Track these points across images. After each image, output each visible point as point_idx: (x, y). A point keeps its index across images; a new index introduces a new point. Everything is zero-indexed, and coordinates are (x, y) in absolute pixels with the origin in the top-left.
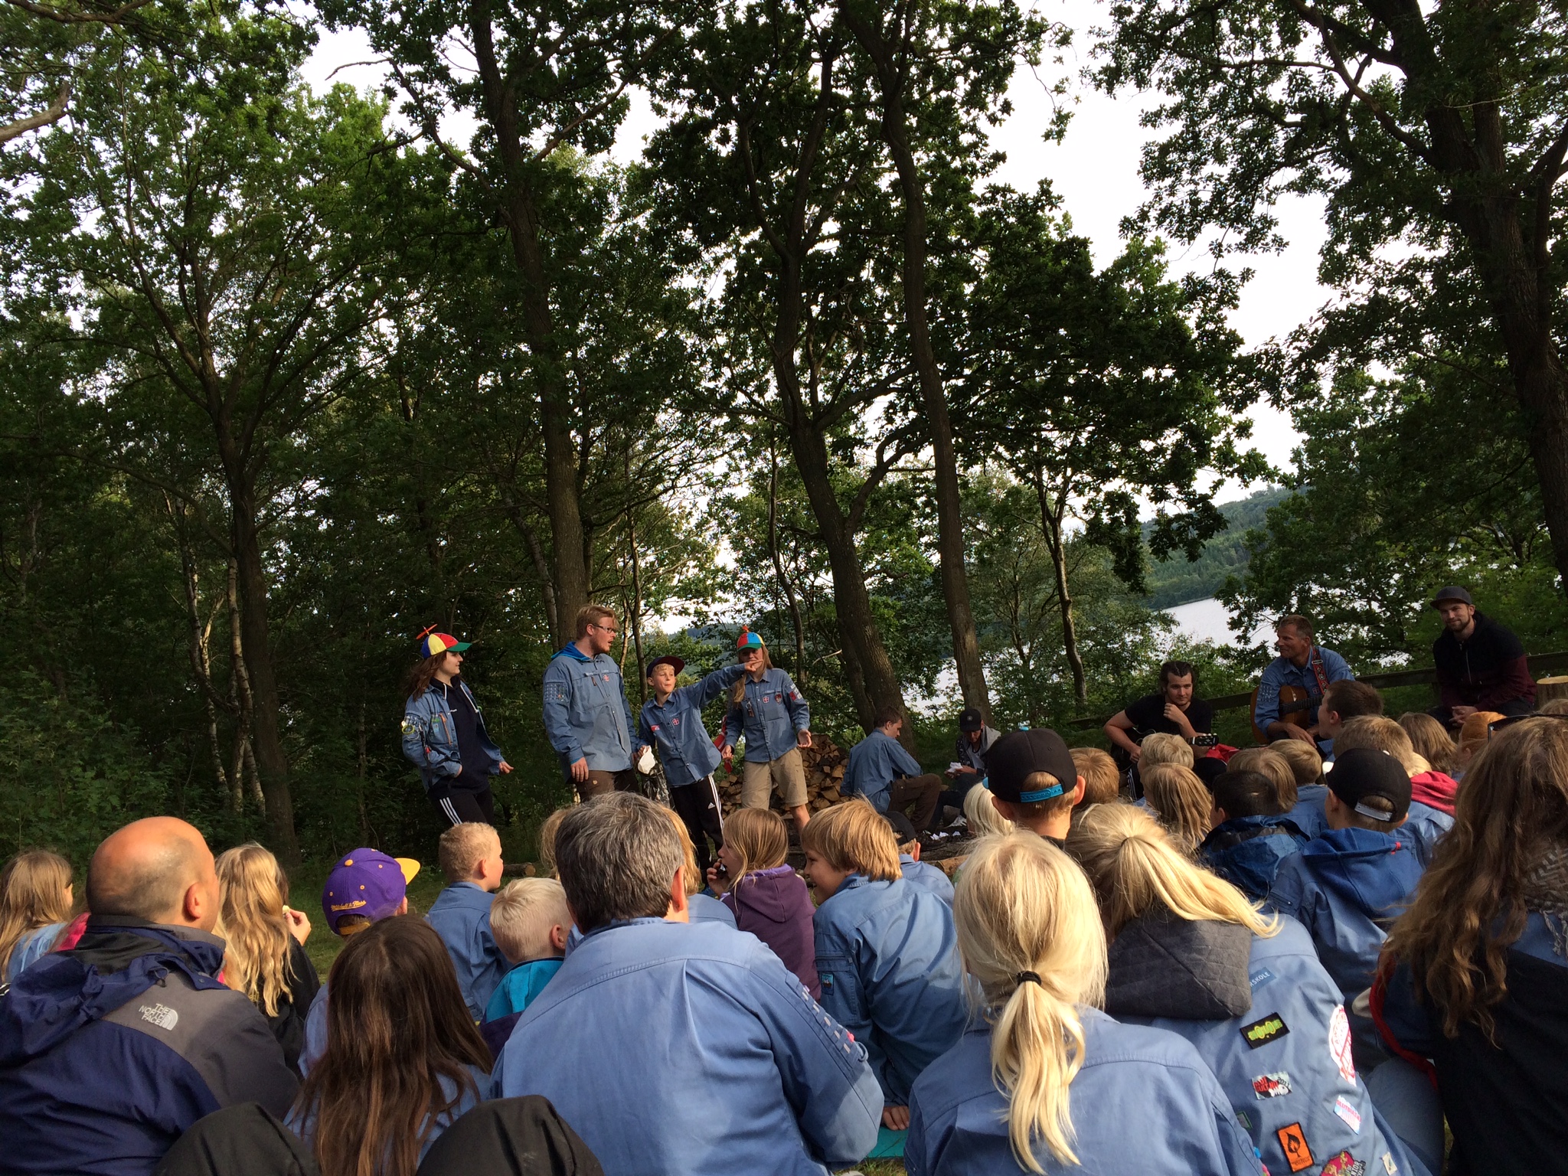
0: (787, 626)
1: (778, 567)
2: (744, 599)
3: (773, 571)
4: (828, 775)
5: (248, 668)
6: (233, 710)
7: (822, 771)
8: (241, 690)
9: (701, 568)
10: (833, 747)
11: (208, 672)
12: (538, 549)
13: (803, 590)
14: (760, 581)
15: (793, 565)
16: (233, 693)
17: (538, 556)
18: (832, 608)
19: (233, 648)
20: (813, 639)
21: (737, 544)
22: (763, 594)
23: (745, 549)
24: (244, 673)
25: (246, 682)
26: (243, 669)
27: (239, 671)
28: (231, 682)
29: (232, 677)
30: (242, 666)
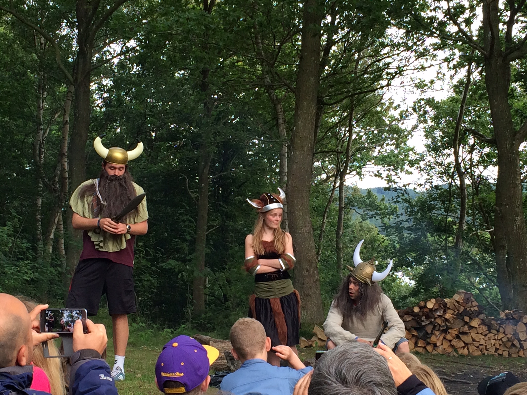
0: (455, 202)
1: (457, 156)
2: (426, 176)
3: (452, 159)
4: (466, 323)
7: (463, 319)
9: (397, 146)
10: (475, 303)
11: (43, 162)
12: (281, 115)
13: (472, 176)
14: (441, 164)
15: (469, 157)
16: (57, 179)
17: (280, 121)
18: (493, 196)
20: (473, 215)
21: (429, 133)
22: (441, 174)
23: (434, 138)
25: (67, 173)
26: (66, 164)
27: (64, 165)
28: (56, 171)
29: (58, 168)
30: (66, 162)
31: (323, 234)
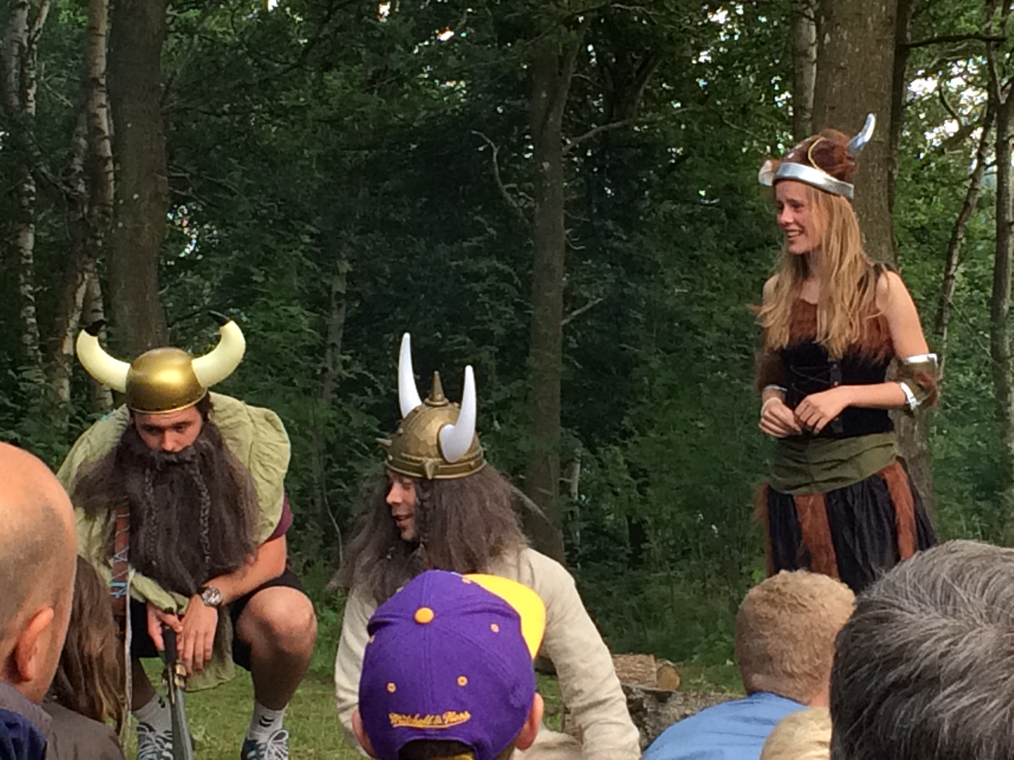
5: (114, 114)
6: (73, 202)
8: (94, 161)
11: (32, 108)
16: (78, 164)
19: (89, 64)
24: (105, 124)
25: (108, 143)
26: (103, 113)
27: (96, 116)
28: (75, 139)
29: (80, 129)
30: (102, 106)
31: (947, 315)
